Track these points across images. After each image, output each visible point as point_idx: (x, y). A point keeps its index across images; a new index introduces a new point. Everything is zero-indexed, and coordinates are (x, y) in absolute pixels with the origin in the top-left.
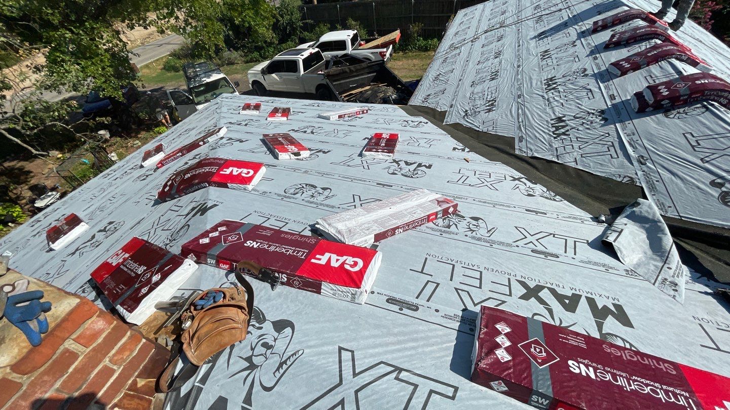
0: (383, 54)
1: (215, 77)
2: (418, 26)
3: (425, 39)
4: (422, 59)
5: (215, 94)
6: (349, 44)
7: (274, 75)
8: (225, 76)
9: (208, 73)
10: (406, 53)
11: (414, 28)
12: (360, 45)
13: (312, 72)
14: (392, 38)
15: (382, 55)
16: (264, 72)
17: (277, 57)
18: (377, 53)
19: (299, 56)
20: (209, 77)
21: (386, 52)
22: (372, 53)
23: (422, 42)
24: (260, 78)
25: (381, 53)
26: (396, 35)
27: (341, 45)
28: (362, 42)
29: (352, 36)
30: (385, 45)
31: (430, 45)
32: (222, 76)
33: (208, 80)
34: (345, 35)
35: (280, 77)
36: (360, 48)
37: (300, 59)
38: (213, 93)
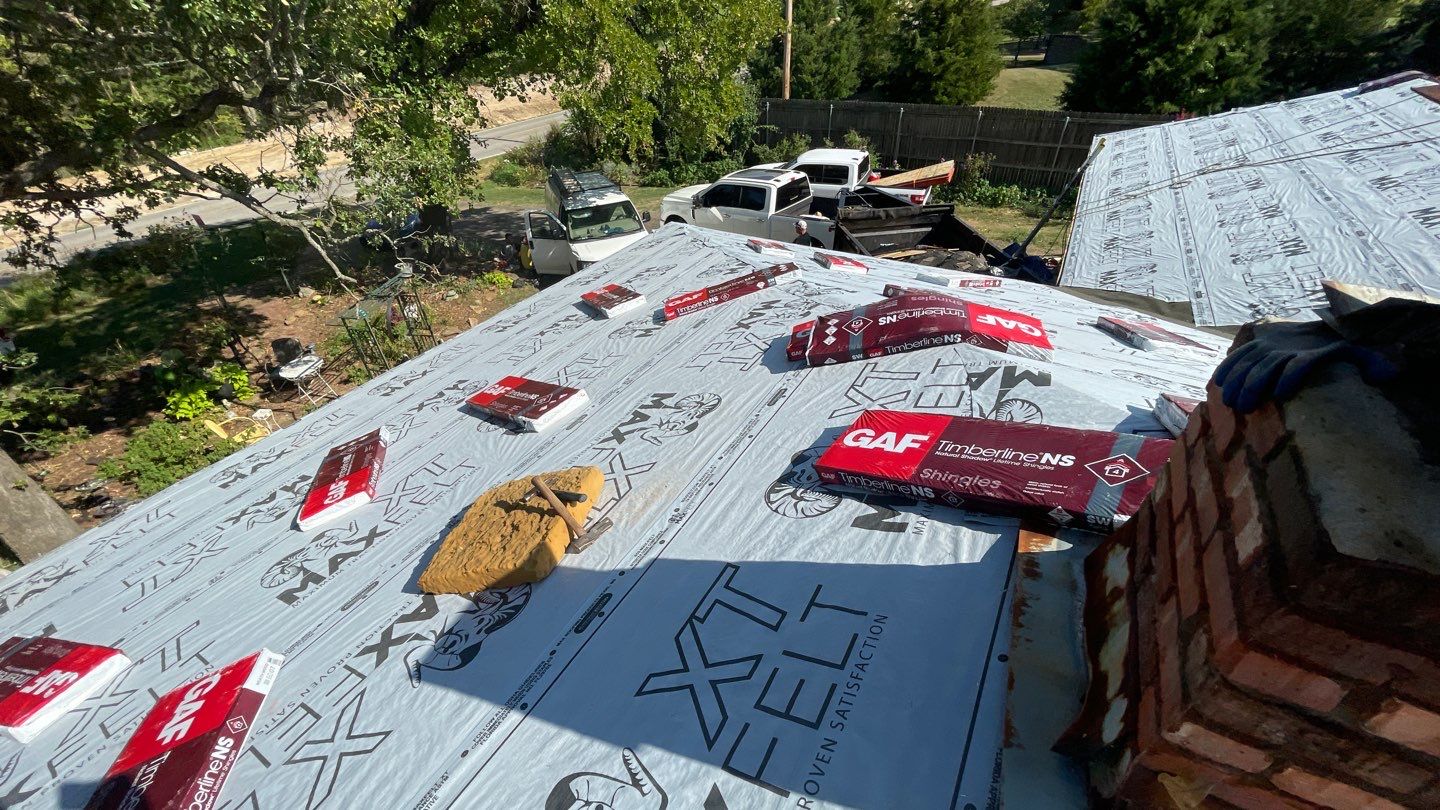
0: (917, 199)
1: (611, 198)
2: (985, 159)
3: (992, 184)
4: (988, 218)
5: (607, 228)
6: (854, 173)
7: (714, 210)
8: (627, 199)
9: (599, 190)
10: (960, 203)
11: (977, 162)
12: (871, 178)
13: (789, 213)
14: (940, 173)
16: (696, 202)
17: (726, 179)
18: (907, 196)
19: (771, 181)
20: (601, 196)
21: (924, 196)
25: (913, 197)
26: (946, 168)
28: (875, 175)
29: (859, 161)
30: (922, 184)
32: (623, 198)
33: (600, 202)
34: (848, 157)
35: (727, 216)
36: (870, 183)
37: (773, 187)
38: (604, 225)
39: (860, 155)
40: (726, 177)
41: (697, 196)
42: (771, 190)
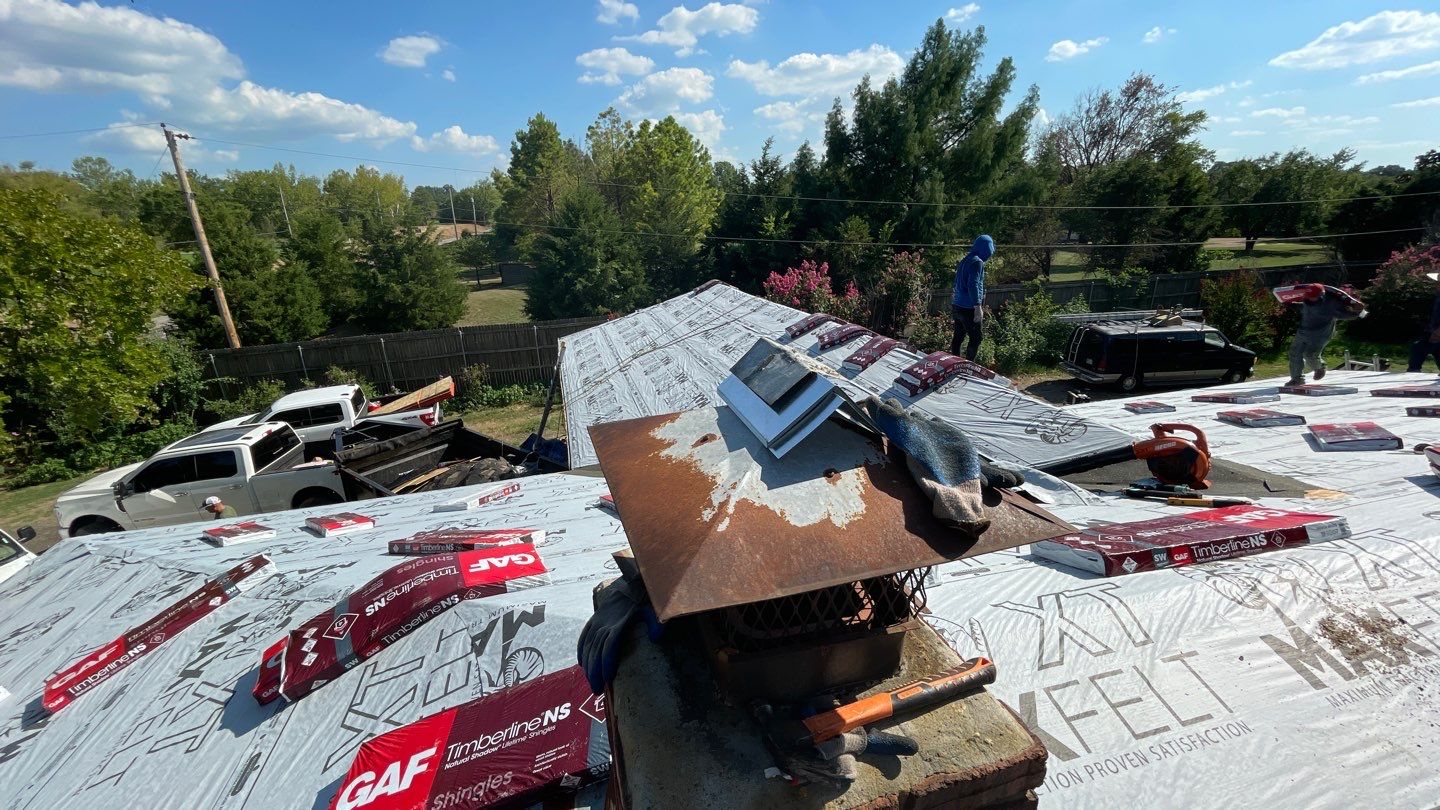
0: (427, 417)
2: (480, 369)
3: (495, 388)
4: (501, 418)
6: (349, 408)
10: (467, 413)
11: (473, 373)
12: (371, 409)
13: (278, 468)
14: (441, 390)
15: (426, 419)
16: (122, 490)
17: (166, 452)
18: (415, 417)
19: (239, 441)
21: (434, 413)
22: (404, 419)
23: (491, 393)
25: (422, 416)
26: (446, 384)
27: (332, 412)
28: (374, 404)
29: (351, 395)
30: (428, 403)
31: (510, 395)
34: (337, 394)
36: (370, 414)
37: (244, 447)
39: (350, 390)
41: (120, 483)
42: (240, 450)
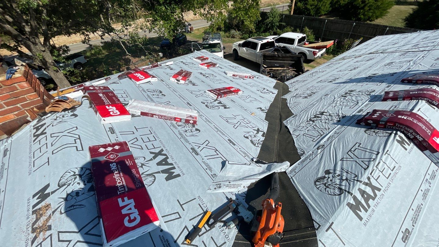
1: (216, 41)
5: (211, 50)
6: (296, 42)
7: (244, 48)
8: (220, 42)
9: (213, 39)
11: (347, 42)
12: (305, 44)
14: (327, 45)
15: (315, 54)
16: (240, 45)
18: (312, 51)
19: (260, 41)
20: (213, 40)
21: (319, 52)
22: (308, 51)
24: (237, 48)
25: (314, 52)
26: (330, 43)
27: (291, 41)
28: (307, 43)
29: (300, 37)
30: (320, 48)
32: (219, 42)
33: (211, 42)
34: (296, 36)
35: (247, 50)
36: (304, 46)
38: (210, 49)
40: (249, 39)
42: (259, 43)
